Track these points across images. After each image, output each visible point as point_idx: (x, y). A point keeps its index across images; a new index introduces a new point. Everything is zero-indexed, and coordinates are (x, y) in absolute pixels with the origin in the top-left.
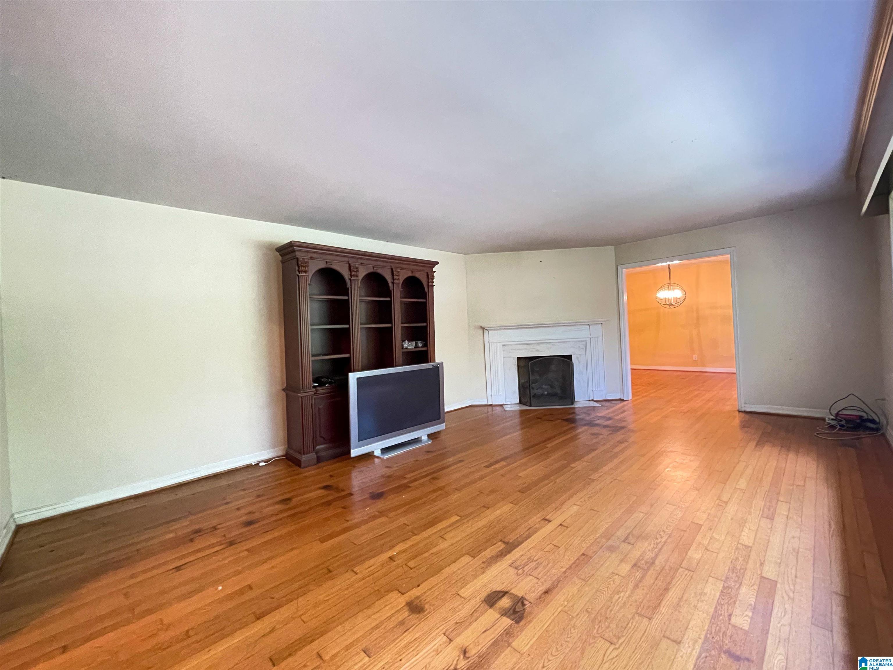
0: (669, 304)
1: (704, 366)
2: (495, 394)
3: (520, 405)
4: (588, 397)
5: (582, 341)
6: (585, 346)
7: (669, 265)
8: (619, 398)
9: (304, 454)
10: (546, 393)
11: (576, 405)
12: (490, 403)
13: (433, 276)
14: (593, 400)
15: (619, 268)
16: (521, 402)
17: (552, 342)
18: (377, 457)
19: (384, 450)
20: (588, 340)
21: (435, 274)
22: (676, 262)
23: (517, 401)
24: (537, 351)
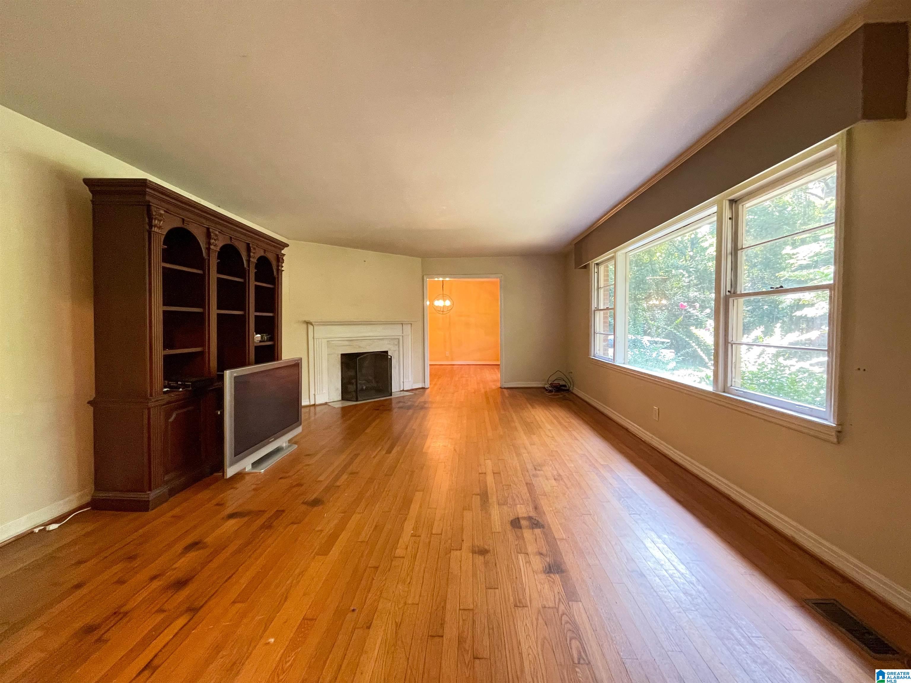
0: (442, 311)
1: (452, 360)
2: (319, 393)
3: (343, 401)
4: (400, 386)
5: (396, 339)
6: (399, 342)
7: (443, 281)
8: (421, 387)
9: (150, 490)
10: (364, 387)
11: (393, 397)
12: (312, 403)
13: (283, 260)
14: (403, 390)
15: (425, 278)
16: (343, 399)
17: (373, 339)
18: (248, 474)
19: (256, 464)
20: (401, 338)
21: (284, 258)
22: (447, 279)
23: (340, 398)
24: (360, 347)
